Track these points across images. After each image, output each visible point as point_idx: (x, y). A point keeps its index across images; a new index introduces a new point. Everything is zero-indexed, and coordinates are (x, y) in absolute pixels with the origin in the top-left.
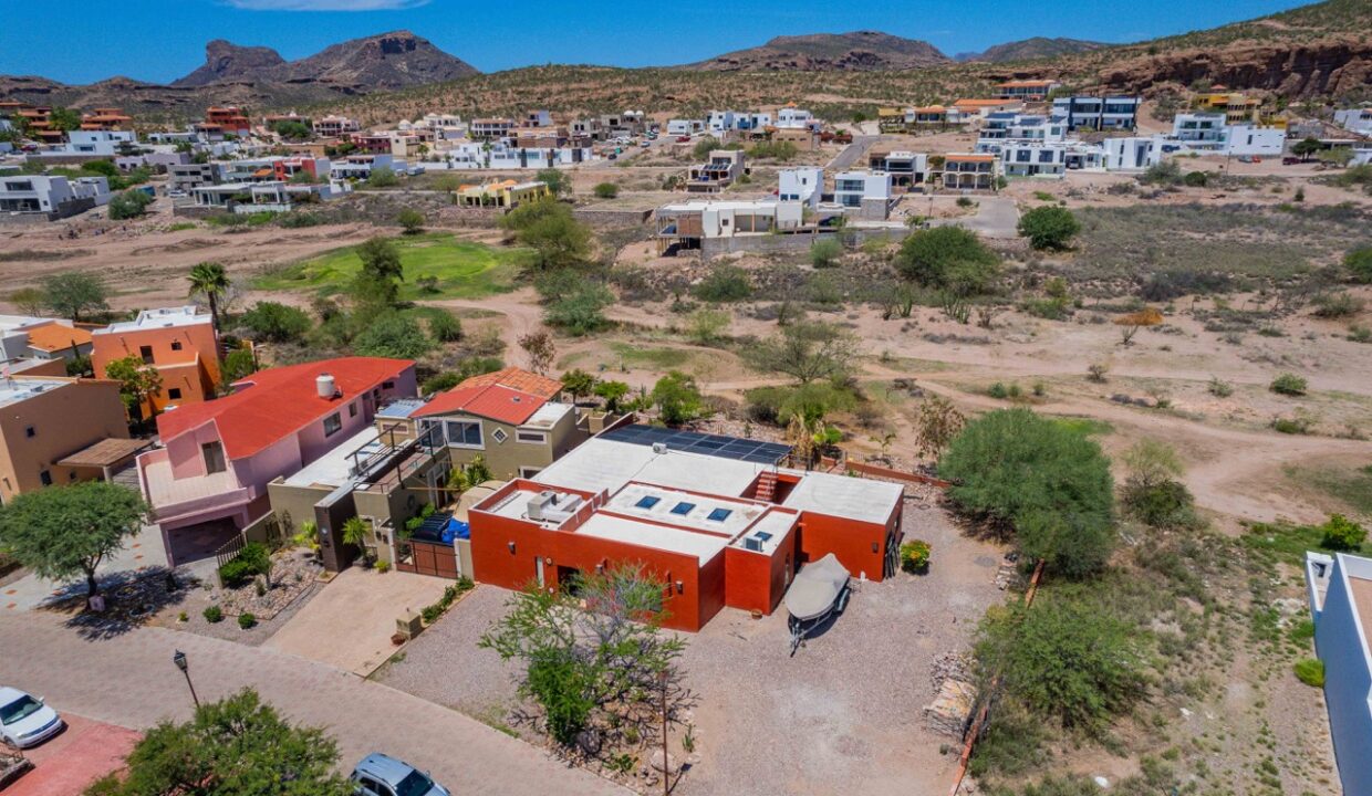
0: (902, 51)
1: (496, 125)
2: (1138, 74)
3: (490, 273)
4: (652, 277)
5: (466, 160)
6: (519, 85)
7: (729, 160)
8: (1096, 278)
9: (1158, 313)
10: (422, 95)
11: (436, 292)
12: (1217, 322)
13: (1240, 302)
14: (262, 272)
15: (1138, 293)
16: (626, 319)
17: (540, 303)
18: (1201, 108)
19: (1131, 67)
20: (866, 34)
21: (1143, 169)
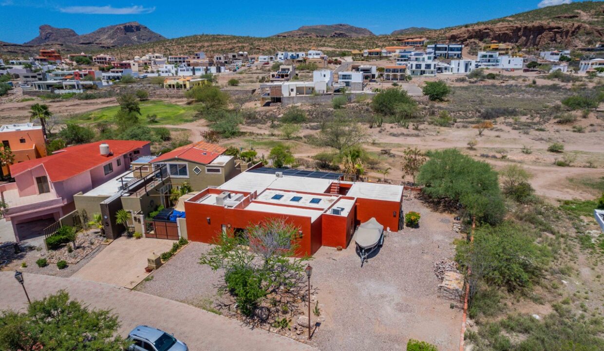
0: (356, 33)
1: (180, 58)
2: (461, 35)
3: (182, 115)
4: (259, 114)
5: (167, 72)
6: (189, 43)
7: (289, 69)
8: (460, 111)
9: (490, 124)
10: (145, 48)
11: (156, 122)
12: (517, 126)
13: (523, 119)
14: (69, 117)
15: (479, 117)
16: (249, 131)
17: (208, 126)
18: (488, 50)
19: (458, 32)
20: (341, 25)
21: (468, 73)
